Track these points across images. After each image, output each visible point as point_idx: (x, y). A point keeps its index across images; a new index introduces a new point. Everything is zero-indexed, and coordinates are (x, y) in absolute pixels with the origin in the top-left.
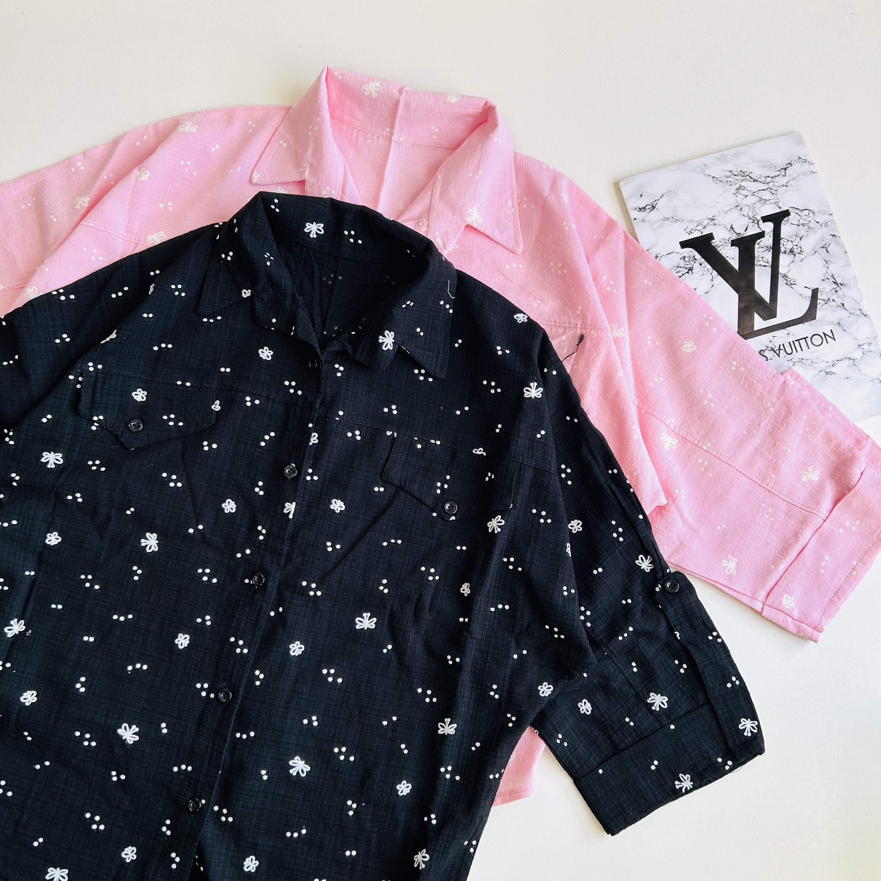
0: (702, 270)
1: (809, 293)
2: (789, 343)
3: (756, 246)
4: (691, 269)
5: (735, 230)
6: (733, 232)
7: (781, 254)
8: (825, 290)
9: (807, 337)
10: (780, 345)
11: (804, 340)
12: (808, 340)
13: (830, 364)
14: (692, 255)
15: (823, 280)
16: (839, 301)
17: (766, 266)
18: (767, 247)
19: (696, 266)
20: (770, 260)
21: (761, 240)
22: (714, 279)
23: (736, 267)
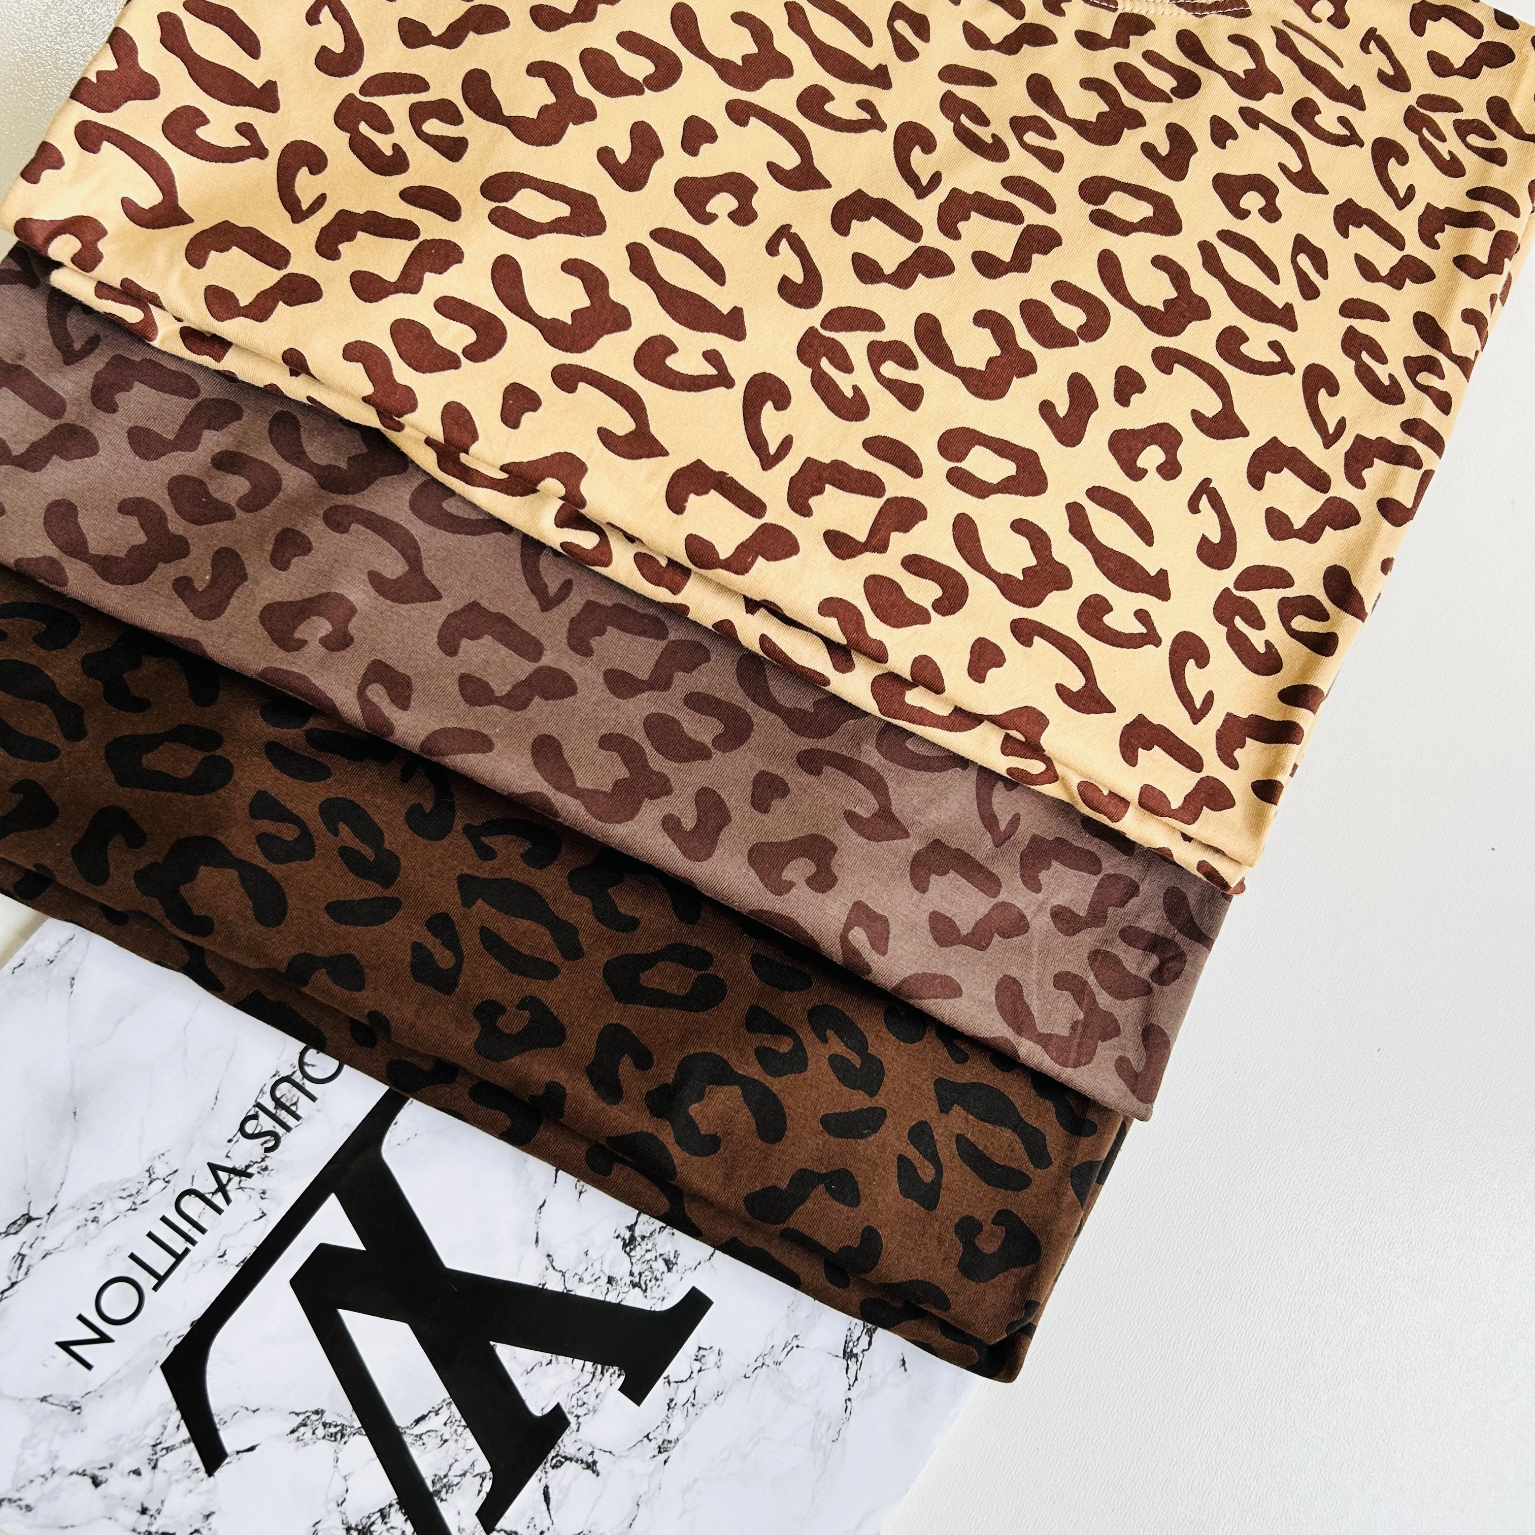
0: (597, 1266)
1: (229, 1439)
2: (203, 1230)
3: (484, 1465)
4: (629, 1244)
5: (579, 1466)
6: (580, 1455)
7: (391, 1495)
8: (188, 1484)
9: (155, 1288)
10: (228, 1200)
11: (162, 1274)
12: (147, 1281)
13: (33, 1256)
14: (655, 1291)
15: (207, 1517)
16: (116, 1483)
17: (417, 1421)
18: (449, 1487)
19: (621, 1267)
20: (415, 1452)
21: (483, 1495)
22: (546, 1262)
23: (505, 1352)
